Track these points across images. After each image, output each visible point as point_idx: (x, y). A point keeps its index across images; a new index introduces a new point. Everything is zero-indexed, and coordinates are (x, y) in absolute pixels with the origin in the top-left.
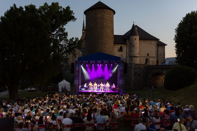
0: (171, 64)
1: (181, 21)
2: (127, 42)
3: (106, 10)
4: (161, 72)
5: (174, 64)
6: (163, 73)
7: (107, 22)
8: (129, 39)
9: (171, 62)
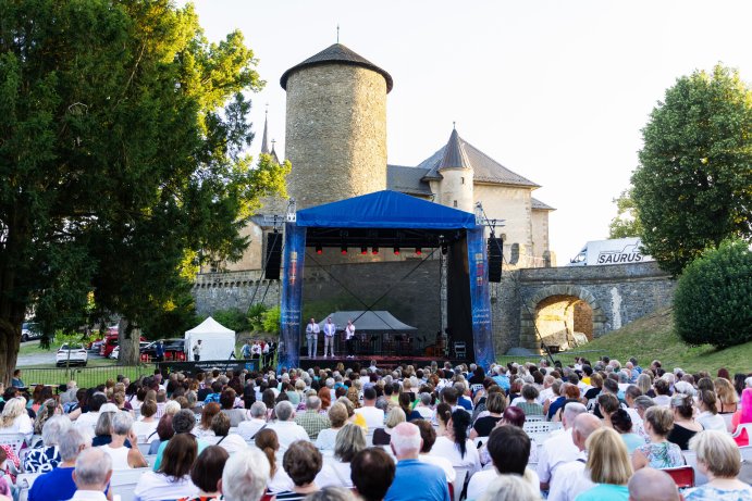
0: (608, 263)
1: (660, 104)
2: (434, 191)
3: (362, 71)
4: (570, 293)
5: (619, 263)
6: (581, 297)
7: (366, 114)
8: (439, 179)
9: (607, 256)
